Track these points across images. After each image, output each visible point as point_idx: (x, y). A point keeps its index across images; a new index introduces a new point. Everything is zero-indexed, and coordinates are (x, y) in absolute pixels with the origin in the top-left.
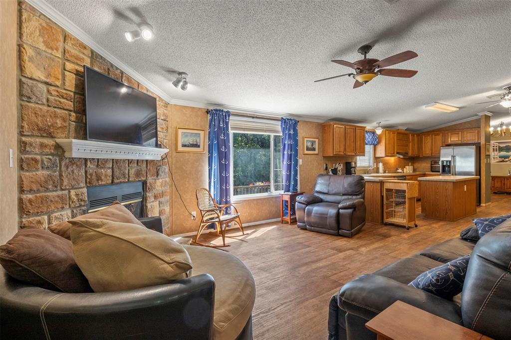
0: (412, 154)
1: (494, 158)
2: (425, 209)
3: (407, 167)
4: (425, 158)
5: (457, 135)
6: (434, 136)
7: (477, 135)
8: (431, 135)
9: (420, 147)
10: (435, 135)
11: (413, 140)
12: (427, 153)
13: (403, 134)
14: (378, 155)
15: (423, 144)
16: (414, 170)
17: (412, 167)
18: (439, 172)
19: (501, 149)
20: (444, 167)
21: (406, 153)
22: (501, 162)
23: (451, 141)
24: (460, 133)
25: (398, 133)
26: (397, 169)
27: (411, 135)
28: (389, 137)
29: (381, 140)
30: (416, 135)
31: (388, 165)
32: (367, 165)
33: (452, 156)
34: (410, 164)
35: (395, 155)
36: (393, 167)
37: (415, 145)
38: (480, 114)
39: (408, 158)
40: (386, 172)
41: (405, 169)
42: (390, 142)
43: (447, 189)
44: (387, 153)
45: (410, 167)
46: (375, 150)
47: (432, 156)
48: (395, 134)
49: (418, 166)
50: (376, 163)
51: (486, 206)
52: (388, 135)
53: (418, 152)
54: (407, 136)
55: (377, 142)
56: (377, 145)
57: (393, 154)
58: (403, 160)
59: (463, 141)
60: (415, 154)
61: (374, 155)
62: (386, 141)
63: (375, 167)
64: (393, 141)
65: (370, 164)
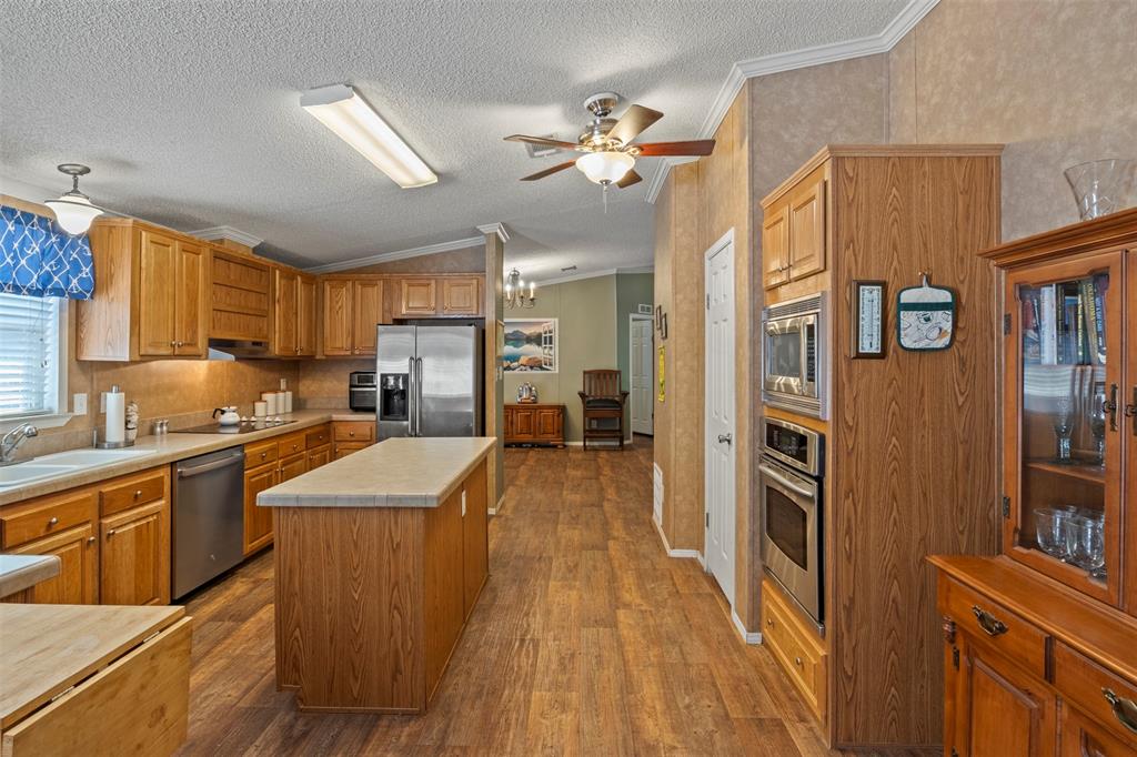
0: (286, 348)
2: (296, 668)
3: (269, 397)
4: (333, 362)
5: (423, 289)
6: (359, 289)
7: (475, 293)
9: (315, 325)
10: (363, 285)
11: (290, 294)
12: (339, 345)
13: (246, 263)
14: (93, 353)
15: (327, 312)
16: (298, 406)
17: (289, 394)
18: (373, 410)
20: (388, 395)
21: (254, 343)
23: (408, 308)
24: (433, 282)
25: (217, 256)
26: (219, 412)
27: (280, 277)
28: (156, 263)
29: (112, 276)
30: (299, 278)
31: (170, 397)
32: (18, 406)
33: (412, 358)
34: (283, 385)
35: (200, 353)
36: (199, 403)
37: (297, 313)
38: (485, 229)
39: (270, 360)
40: (158, 429)
41: (259, 406)
42: (169, 289)
43: (398, 545)
44: (150, 345)
45: (281, 395)
46: (77, 324)
47: (352, 357)
48: (198, 254)
49: (312, 389)
50: (85, 395)
51: (498, 516)
52: (153, 254)
53: (309, 341)
54: (261, 276)
55: (81, 281)
56: (92, 297)
57: (189, 344)
58: (253, 369)
59: (440, 309)
60: (297, 347)
61: (74, 352)
62: (137, 281)
63: (76, 414)
64: (187, 285)
65: (41, 401)
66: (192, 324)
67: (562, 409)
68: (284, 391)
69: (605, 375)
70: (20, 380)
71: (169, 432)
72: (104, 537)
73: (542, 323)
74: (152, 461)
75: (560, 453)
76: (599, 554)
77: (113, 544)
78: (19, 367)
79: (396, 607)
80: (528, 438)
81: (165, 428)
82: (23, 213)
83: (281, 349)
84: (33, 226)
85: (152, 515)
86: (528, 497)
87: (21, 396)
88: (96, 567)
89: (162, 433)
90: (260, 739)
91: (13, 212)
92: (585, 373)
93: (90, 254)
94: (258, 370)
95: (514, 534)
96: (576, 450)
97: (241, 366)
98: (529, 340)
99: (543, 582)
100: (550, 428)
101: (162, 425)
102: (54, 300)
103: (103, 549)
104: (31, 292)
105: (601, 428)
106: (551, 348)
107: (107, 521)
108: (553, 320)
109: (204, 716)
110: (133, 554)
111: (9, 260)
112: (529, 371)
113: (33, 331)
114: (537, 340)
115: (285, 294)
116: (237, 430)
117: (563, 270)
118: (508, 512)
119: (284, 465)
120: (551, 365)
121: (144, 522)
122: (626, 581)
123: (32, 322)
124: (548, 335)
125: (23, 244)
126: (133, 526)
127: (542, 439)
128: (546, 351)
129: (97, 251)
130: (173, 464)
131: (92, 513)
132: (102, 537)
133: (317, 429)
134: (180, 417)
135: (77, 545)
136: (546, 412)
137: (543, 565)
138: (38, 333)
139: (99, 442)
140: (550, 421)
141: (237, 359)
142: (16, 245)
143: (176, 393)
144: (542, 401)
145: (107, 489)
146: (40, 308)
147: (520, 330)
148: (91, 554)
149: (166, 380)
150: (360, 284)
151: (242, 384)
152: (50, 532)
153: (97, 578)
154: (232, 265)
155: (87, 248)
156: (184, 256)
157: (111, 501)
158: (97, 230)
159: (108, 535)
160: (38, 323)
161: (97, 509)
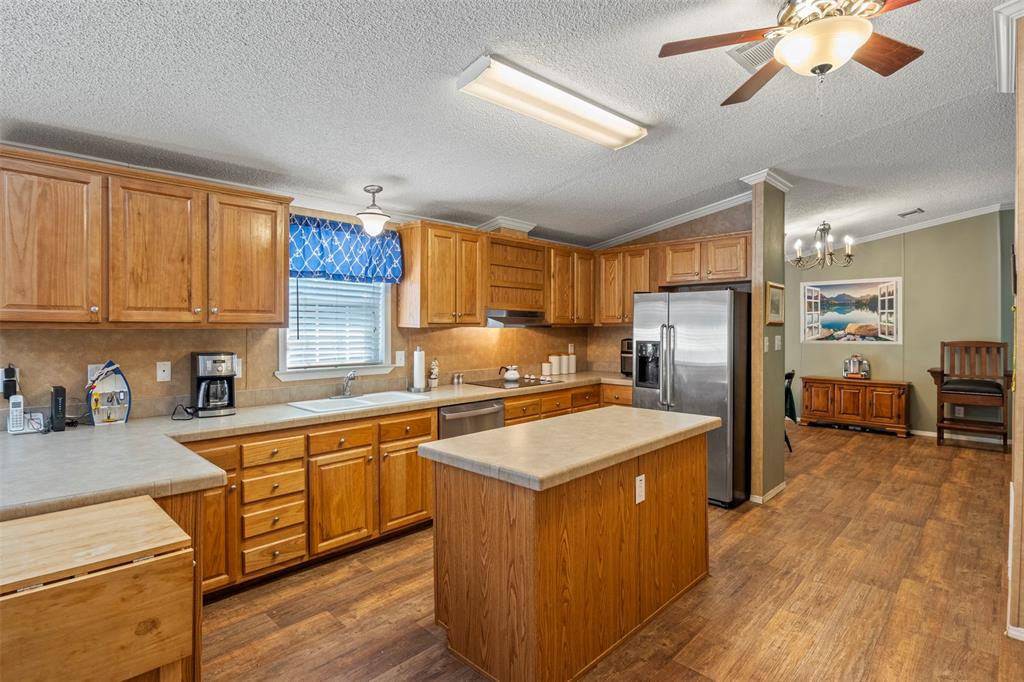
0: (562, 318)
1: (810, 328)
2: (446, 609)
3: (554, 359)
4: (608, 330)
5: (688, 255)
6: (628, 259)
7: (742, 254)
8: (621, 257)
9: (593, 296)
11: (566, 269)
12: (612, 313)
13: (520, 246)
14: (405, 322)
15: (602, 285)
16: (586, 368)
17: (574, 357)
19: (826, 305)
20: (643, 361)
21: (531, 313)
22: (827, 338)
23: (673, 275)
24: (697, 246)
25: (494, 242)
26: (504, 370)
27: (556, 255)
28: (440, 252)
29: (412, 265)
30: (575, 255)
31: (468, 356)
32: (361, 358)
33: (664, 326)
34: (571, 348)
35: (478, 320)
36: (492, 362)
37: (573, 286)
38: (751, 179)
39: (549, 327)
41: (545, 366)
42: (450, 271)
43: (514, 521)
44: (435, 315)
45: (564, 357)
47: (623, 325)
48: (476, 242)
50: (403, 352)
51: (764, 506)
52: (437, 245)
53: (587, 310)
54: (537, 256)
55: (392, 271)
56: (400, 281)
57: (469, 315)
58: (541, 335)
59: (704, 274)
60: (573, 315)
61: (395, 322)
62: (425, 267)
63: (397, 365)
64: (466, 267)
65: (377, 355)
66: (471, 298)
67: (908, 391)
68: (569, 355)
69: (978, 350)
70: (362, 340)
71: (464, 383)
72: (381, 459)
73: (879, 283)
74: (420, 404)
75: (900, 444)
76: (876, 594)
77: (389, 463)
78: (361, 331)
79: (512, 586)
80: (857, 420)
81: (461, 380)
82: (355, 226)
83: (556, 318)
86: (818, 491)
87: (364, 352)
88: (376, 479)
89: (459, 383)
90: (407, 662)
91: (349, 225)
92: (944, 345)
93: (399, 250)
94: (545, 336)
95: (770, 532)
96: (926, 442)
98: (859, 304)
99: (770, 607)
100: (885, 411)
101: (458, 377)
102: (382, 285)
103: (381, 466)
104: (361, 280)
105: (968, 418)
106: (891, 314)
107: (383, 446)
108: (893, 280)
109: (393, 621)
110: (404, 473)
111: (346, 259)
112: (860, 341)
113: (369, 306)
114: (871, 304)
115: (560, 269)
116: (517, 385)
117: (903, 215)
118: (779, 506)
120: (890, 334)
121: (414, 451)
122: (900, 648)
123: (368, 301)
124: (887, 298)
125: (356, 248)
126: (404, 453)
127: (877, 423)
128: (884, 317)
129: (405, 247)
130: (439, 408)
131: (373, 439)
132: (380, 459)
133: (585, 390)
134: (476, 372)
135: (360, 460)
136: (879, 391)
137: (784, 583)
138: (372, 309)
139: (409, 387)
140: (887, 402)
142: (352, 248)
143: (473, 353)
144: (876, 378)
145: (384, 422)
146: (372, 291)
147: (847, 293)
148: (372, 467)
149: (465, 342)
150: (630, 255)
151: (531, 347)
152: (341, 448)
153: (377, 487)
154: (509, 248)
155: (398, 246)
156: (464, 245)
157: (388, 432)
158: (405, 231)
159: (385, 457)
160: (372, 301)
161: (376, 437)
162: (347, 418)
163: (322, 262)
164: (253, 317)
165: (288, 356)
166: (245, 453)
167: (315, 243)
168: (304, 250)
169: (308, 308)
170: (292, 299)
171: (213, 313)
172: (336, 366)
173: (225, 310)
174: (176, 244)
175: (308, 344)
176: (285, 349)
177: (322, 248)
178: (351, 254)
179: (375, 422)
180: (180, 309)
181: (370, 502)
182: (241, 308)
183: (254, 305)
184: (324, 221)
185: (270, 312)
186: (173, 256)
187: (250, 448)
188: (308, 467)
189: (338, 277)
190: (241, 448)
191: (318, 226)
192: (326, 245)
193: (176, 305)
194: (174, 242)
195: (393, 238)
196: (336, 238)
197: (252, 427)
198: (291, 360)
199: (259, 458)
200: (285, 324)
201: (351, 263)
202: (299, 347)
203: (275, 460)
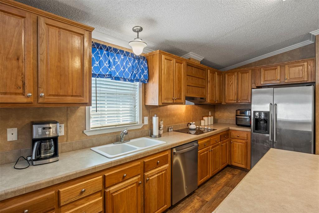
0: (212, 100)
3: (205, 118)
4: (229, 106)
5: (273, 71)
6: (240, 75)
8: (236, 74)
9: (222, 91)
10: (242, 73)
11: (213, 78)
12: (231, 99)
13: (198, 68)
14: (149, 102)
15: (227, 86)
16: (215, 122)
17: (212, 117)
18: (249, 126)
20: (257, 121)
21: (201, 98)
23: (265, 81)
24: (279, 67)
25: (188, 65)
26: (189, 124)
27: (210, 72)
28: (167, 67)
29: (153, 73)
30: (216, 73)
31: (174, 118)
32: (128, 121)
33: (271, 104)
34: (210, 114)
35: (183, 102)
36: (183, 120)
37: (215, 87)
38: (315, 33)
39: (206, 105)
40: (170, 130)
41: (202, 122)
42: (171, 77)
44: (165, 99)
45: (210, 118)
46: (145, 92)
47: (237, 103)
48: (182, 64)
49: (220, 115)
50: (147, 117)
52: (166, 63)
53: (220, 98)
54: (203, 72)
55: (144, 76)
56: (148, 82)
57: (179, 99)
58: (200, 108)
59: (282, 80)
60: (215, 100)
61: (144, 102)
62: (161, 74)
63: (145, 124)
64: (178, 76)
65: (135, 119)
66: (180, 91)
68: (211, 116)
70: (128, 112)
71: (173, 131)
72: (145, 181)
77: (149, 183)
78: (128, 107)
81: (172, 130)
82: (126, 52)
83: (210, 101)
84: (129, 56)
85: (164, 171)
87: (129, 118)
88: (143, 193)
89: (171, 131)
91: (123, 51)
93: (147, 66)
94: (202, 108)
97: (197, 107)
101: (171, 128)
102: (138, 83)
103: (145, 186)
107: (146, 174)
110: (156, 187)
111: (122, 69)
113: (132, 95)
115: (211, 79)
116: (195, 133)
119: (212, 148)
121: (161, 174)
123: (131, 92)
125: (126, 63)
126: (156, 176)
129: (149, 65)
130: (172, 149)
131: (140, 171)
132: (144, 181)
133: (225, 133)
135: (135, 185)
139: (151, 135)
141: (195, 104)
142: (124, 64)
143: (176, 117)
145: (146, 160)
146: (133, 87)
148: (140, 188)
150: (241, 73)
151: (197, 113)
152: (124, 179)
153: (143, 197)
154: (193, 68)
155: (146, 64)
156: (177, 64)
157: (148, 165)
158: (149, 57)
159: (147, 180)
160: (133, 92)
161: (142, 169)
162: (127, 161)
163: (109, 70)
164: (69, 100)
165: (91, 121)
166: (61, 195)
167: (106, 59)
168: (100, 62)
169: (102, 95)
170: (93, 89)
171: (41, 97)
172: (116, 126)
173: (50, 95)
174: (12, 48)
175: (101, 114)
176: (90, 118)
177: (109, 62)
178: (124, 66)
179: (142, 161)
180: (16, 94)
181: (139, 208)
182: (61, 94)
183: (70, 92)
184: (110, 48)
185: (81, 96)
186: (10, 56)
187: (65, 192)
188: (105, 195)
189: (117, 78)
190: (59, 192)
191: (107, 50)
192: (111, 61)
193: (13, 90)
194: (11, 46)
195: (144, 60)
196: (116, 57)
197: (67, 176)
198: (93, 124)
199: (71, 197)
200: (90, 104)
201: (124, 71)
202: (97, 116)
203: (83, 195)
